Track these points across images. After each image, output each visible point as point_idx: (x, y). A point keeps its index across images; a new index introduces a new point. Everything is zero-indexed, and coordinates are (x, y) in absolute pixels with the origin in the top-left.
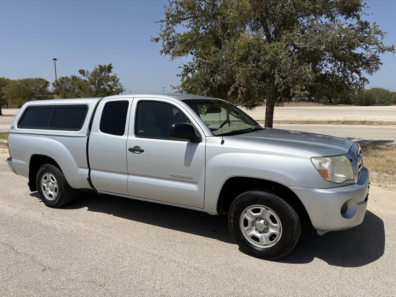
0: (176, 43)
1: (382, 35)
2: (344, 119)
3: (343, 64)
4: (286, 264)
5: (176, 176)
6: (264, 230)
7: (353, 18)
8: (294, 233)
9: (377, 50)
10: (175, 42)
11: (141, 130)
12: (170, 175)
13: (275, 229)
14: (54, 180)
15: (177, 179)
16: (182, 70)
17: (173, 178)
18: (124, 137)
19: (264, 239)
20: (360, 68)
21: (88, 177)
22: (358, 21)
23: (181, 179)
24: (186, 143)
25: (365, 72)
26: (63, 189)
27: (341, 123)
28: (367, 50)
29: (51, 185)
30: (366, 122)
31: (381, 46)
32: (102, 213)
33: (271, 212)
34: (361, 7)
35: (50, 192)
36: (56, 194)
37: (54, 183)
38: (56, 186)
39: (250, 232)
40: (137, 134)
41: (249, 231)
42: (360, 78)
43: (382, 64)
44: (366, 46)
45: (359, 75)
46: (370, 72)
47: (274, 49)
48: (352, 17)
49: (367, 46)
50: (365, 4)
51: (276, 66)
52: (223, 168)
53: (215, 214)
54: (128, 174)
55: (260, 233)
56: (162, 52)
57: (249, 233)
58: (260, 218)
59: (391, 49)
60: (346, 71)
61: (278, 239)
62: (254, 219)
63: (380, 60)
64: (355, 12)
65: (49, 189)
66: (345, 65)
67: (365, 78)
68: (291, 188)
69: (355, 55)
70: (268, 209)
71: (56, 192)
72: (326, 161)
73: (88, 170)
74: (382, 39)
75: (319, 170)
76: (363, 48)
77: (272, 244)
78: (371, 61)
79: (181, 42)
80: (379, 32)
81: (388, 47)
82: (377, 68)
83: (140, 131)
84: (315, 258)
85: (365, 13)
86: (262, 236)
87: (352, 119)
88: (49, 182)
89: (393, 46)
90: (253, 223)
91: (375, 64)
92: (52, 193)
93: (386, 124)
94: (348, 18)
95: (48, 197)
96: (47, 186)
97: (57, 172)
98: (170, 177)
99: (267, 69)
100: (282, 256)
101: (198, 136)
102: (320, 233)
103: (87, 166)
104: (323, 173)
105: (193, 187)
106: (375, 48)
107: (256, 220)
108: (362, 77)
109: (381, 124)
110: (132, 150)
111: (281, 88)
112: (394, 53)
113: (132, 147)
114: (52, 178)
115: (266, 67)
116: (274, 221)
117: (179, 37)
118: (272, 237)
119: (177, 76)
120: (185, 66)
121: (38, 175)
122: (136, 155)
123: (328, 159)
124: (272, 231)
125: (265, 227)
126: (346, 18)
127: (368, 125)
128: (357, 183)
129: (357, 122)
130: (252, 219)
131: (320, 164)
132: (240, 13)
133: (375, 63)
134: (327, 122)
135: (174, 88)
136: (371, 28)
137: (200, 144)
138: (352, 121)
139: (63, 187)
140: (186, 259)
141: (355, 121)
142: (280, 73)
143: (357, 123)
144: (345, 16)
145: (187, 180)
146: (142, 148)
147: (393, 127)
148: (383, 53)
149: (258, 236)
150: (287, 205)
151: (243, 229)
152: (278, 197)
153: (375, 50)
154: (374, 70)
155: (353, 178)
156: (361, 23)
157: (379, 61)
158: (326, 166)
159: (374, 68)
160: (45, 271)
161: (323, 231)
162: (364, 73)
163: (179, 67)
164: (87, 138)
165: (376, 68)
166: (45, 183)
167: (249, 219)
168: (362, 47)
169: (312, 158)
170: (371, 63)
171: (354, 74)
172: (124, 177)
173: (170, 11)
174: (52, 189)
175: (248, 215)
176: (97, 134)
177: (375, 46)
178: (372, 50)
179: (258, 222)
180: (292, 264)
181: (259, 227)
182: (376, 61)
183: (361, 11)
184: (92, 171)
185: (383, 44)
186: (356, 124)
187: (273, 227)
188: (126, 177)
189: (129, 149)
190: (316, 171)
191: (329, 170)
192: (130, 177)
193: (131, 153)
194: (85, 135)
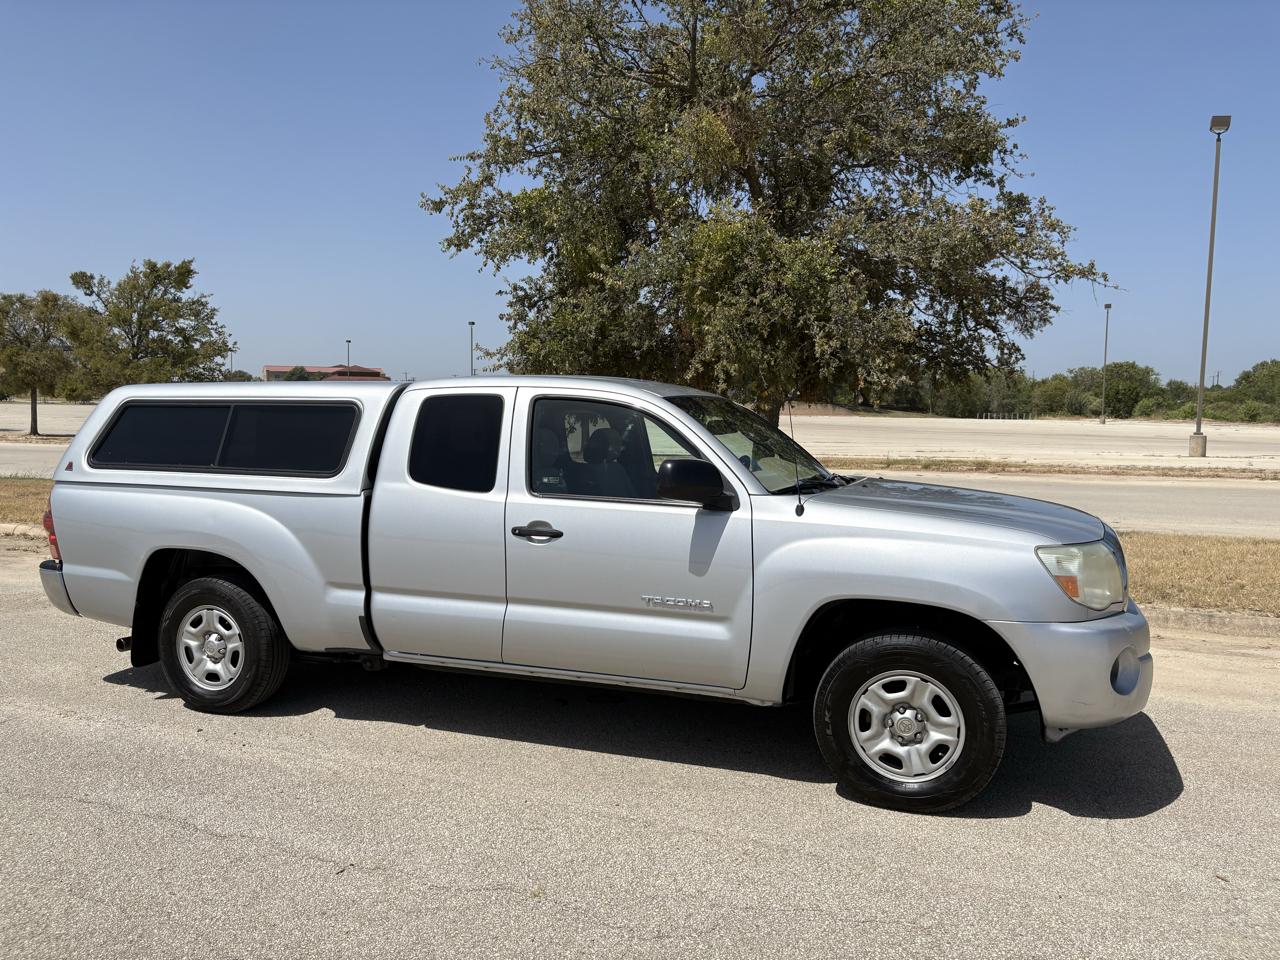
0: (495, 220)
3: (955, 304)
4: (975, 821)
5: (663, 603)
6: (916, 735)
8: (997, 737)
9: (1050, 272)
10: (492, 216)
11: (547, 476)
12: (644, 599)
13: (946, 731)
14: (228, 627)
15: (665, 609)
16: (510, 298)
17: (651, 607)
18: (494, 496)
19: (915, 759)
20: (999, 317)
21: (363, 615)
22: (1002, 193)
23: (677, 610)
24: (694, 512)
25: (1012, 328)
26: (263, 654)
28: (1026, 270)
29: (216, 642)
31: (1063, 264)
32: (390, 724)
33: (934, 688)
34: (1005, 153)
35: (210, 666)
36: (233, 669)
37: (230, 638)
38: (235, 644)
39: (877, 744)
40: (534, 486)
41: (873, 742)
43: (1057, 309)
45: (999, 336)
46: (1027, 329)
47: (806, 258)
48: (973, 178)
49: (1025, 260)
50: (1015, 146)
51: (809, 304)
52: (805, 578)
53: (770, 704)
54: (507, 601)
55: (902, 745)
56: (450, 243)
57: (872, 746)
58: (904, 705)
59: (1088, 272)
61: (954, 755)
62: (887, 710)
63: (1053, 298)
65: (205, 657)
67: (1014, 344)
68: (993, 623)
69: (988, 280)
70: (927, 681)
71: (235, 665)
72: (1072, 557)
73: (362, 595)
74: (1063, 242)
75: (1057, 578)
76: (1015, 265)
77: (939, 770)
78: (1028, 301)
79: (515, 217)
80: (1053, 227)
81: (1081, 267)
82: (1045, 320)
83: (545, 480)
84: (1035, 805)
85: (1013, 170)
86: (909, 753)
88: (209, 633)
89: (1092, 265)
90: (885, 721)
91: (1039, 310)
92: (218, 668)
94: (964, 179)
95: (200, 680)
96: (201, 647)
97: (245, 601)
98: (643, 605)
99: (788, 311)
100: (966, 798)
101: (728, 493)
102: (1053, 736)
103: (360, 580)
104: (1067, 584)
105: (716, 631)
106: (1046, 268)
107: (892, 712)
108: (1005, 340)
110: (525, 532)
111: (828, 365)
112: (1096, 284)
113: (524, 523)
114: (222, 621)
115: (783, 305)
116: (943, 710)
117: (507, 203)
118: (937, 752)
119: (501, 319)
120: (515, 288)
121: (168, 613)
122: (538, 546)
123: (1074, 550)
124: (935, 736)
125: (916, 726)
126: (959, 180)
128: (1128, 611)
129: (965, 463)
130: (881, 709)
131: (1059, 562)
132: (701, 148)
133: (1039, 306)
135: (488, 354)
136: (1033, 213)
137: (735, 514)
138: (951, 462)
139: (264, 647)
140: (716, 823)
141: (957, 462)
142: (825, 326)
143: (965, 468)
144: (955, 175)
145: (697, 612)
146: (556, 527)
148: (1066, 281)
149: (898, 754)
150: (978, 668)
151: (858, 737)
152: (954, 649)
154: (1036, 323)
155: (1121, 599)
156: (1008, 198)
157: (1050, 301)
158: (1074, 567)
159: (1035, 319)
160: (345, 873)
161: (1061, 730)
163: (500, 292)
164: (361, 499)
165: (1041, 320)
166: (194, 636)
167: (876, 710)
168: (1012, 262)
169: (1038, 548)
170: (1030, 304)
172: (498, 609)
173: (496, 128)
174: (218, 656)
175: (872, 697)
176: (398, 486)
178: (1038, 273)
179: (898, 716)
180: (988, 820)
181: (903, 729)
182: (1042, 301)
183: (1006, 165)
184: (379, 599)
185: (1067, 258)
186: (963, 471)
187: (939, 726)
188: (500, 608)
189: (514, 531)
190: (1051, 580)
191: (1080, 577)
192: (512, 608)
193: (521, 541)
194: (357, 489)
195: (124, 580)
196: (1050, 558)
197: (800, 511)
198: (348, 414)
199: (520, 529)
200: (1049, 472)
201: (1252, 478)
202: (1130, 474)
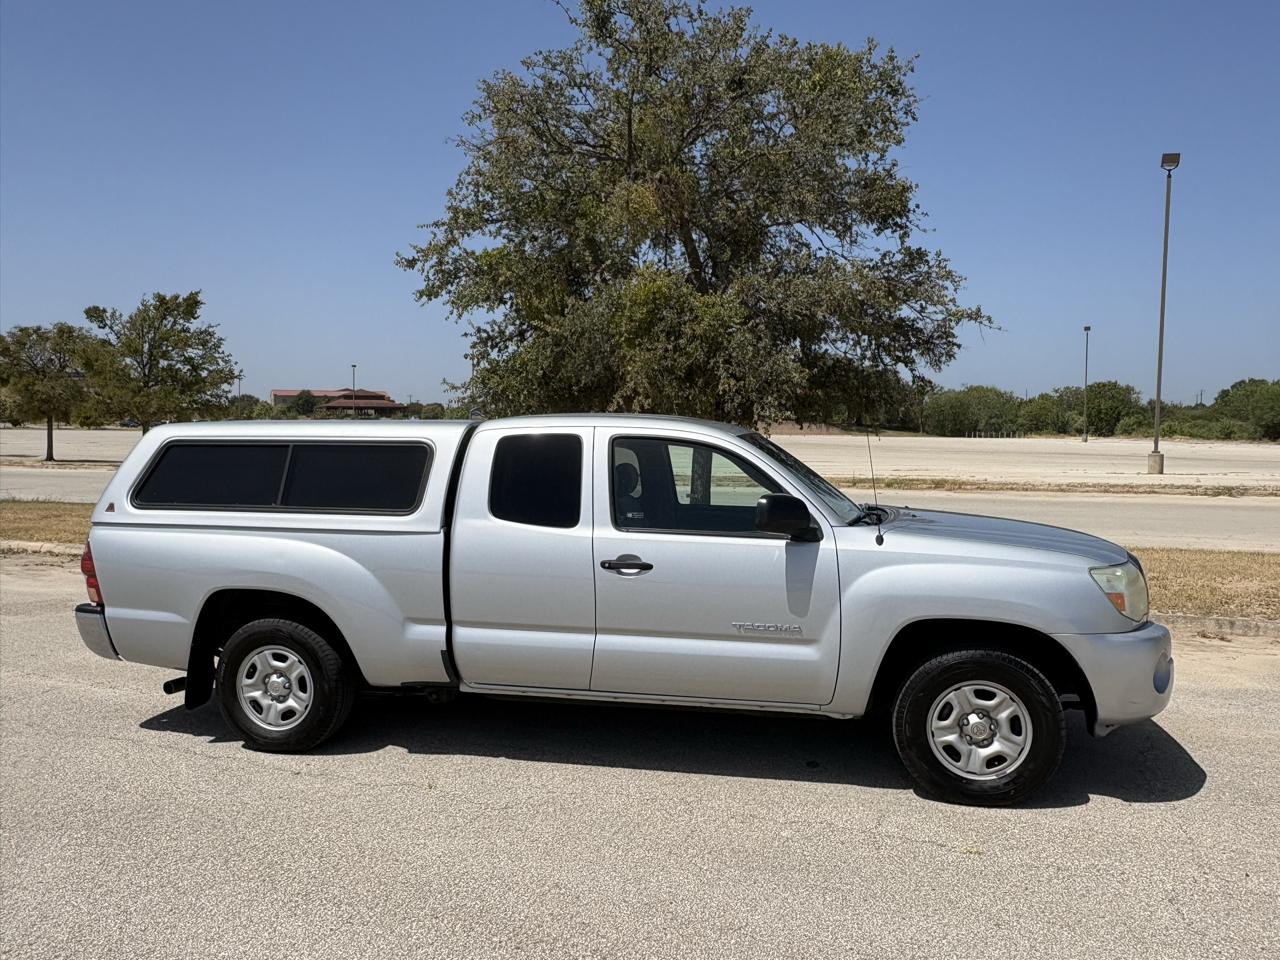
1: (953, 281)
2: (894, 473)
3: (874, 342)
5: (754, 629)
6: (988, 737)
7: (893, 232)
10: (459, 271)
11: (630, 512)
12: (734, 625)
15: (756, 634)
16: (474, 339)
17: (742, 633)
18: (580, 532)
20: (914, 352)
21: (445, 649)
23: (768, 635)
24: (783, 543)
25: (923, 363)
27: (883, 485)
30: (946, 481)
31: (954, 309)
34: (909, 210)
40: (620, 521)
42: (914, 377)
43: (959, 346)
44: (921, 305)
45: (912, 370)
46: (936, 364)
47: (714, 311)
48: (889, 231)
50: (918, 206)
53: (851, 717)
54: (596, 632)
60: (882, 359)
63: (956, 337)
64: (898, 220)
66: (878, 346)
68: (1058, 635)
69: (900, 323)
73: (443, 629)
74: (955, 290)
75: (1108, 595)
78: (935, 339)
80: (946, 277)
81: (969, 312)
82: (950, 356)
83: (630, 515)
85: (917, 226)
87: (913, 475)
89: (979, 310)
93: (992, 489)
98: (734, 631)
101: (813, 526)
102: (1101, 732)
103: (441, 616)
104: (1116, 599)
105: (806, 652)
106: (941, 312)
108: (917, 373)
109: (981, 489)
110: (614, 566)
112: (982, 326)
113: (612, 557)
117: (471, 260)
119: (465, 358)
122: (628, 578)
123: (1119, 570)
125: (988, 729)
126: (879, 231)
127: (950, 490)
129: (924, 481)
131: (1109, 581)
134: (848, 482)
135: (454, 387)
136: (931, 264)
137: (820, 545)
138: (913, 480)
141: (918, 480)
142: (729, 368)
143: (925, 486)
144: (875, 226)
145: (788, 636)
146: (645, 560)
147: (1008, 497)
150: (1042, 677)
153: (940, 317)
154: (943, 359)
155: (1147, 611)
156: (908, 252)
157: (955, 341)
158: (1121, 587)
159: (943, 355)
161: (1108, 726)
162: (923, 368)
163: (465, 334)
164: (440, 536)
165: (947, 355)
169: (1091, 569)
170: (937, 342)
171: (901, 367)
172: (586, 639)
173: (458, 200)
174: (285, 692)
176: (478, 523)
177: (940, 308)
178: (934, 317)
181: (976, 733)
182: (946, 339)
183: (911, 220)
184: (461, 633)
186: (922, 489)
188: (590, 638)
189: (603, 565)
190: (1104, 595)
191: (1126, 593)
192: (601, 638)
193: (611, 575)
194: (436, 526)
195: (180, 622)
196: (1101, 577)
197: (880, 540)
198: (420, 454)
199: (610, 562)
200: (1002, 489)
201: (1184, 494)
202: (1076, 491)
